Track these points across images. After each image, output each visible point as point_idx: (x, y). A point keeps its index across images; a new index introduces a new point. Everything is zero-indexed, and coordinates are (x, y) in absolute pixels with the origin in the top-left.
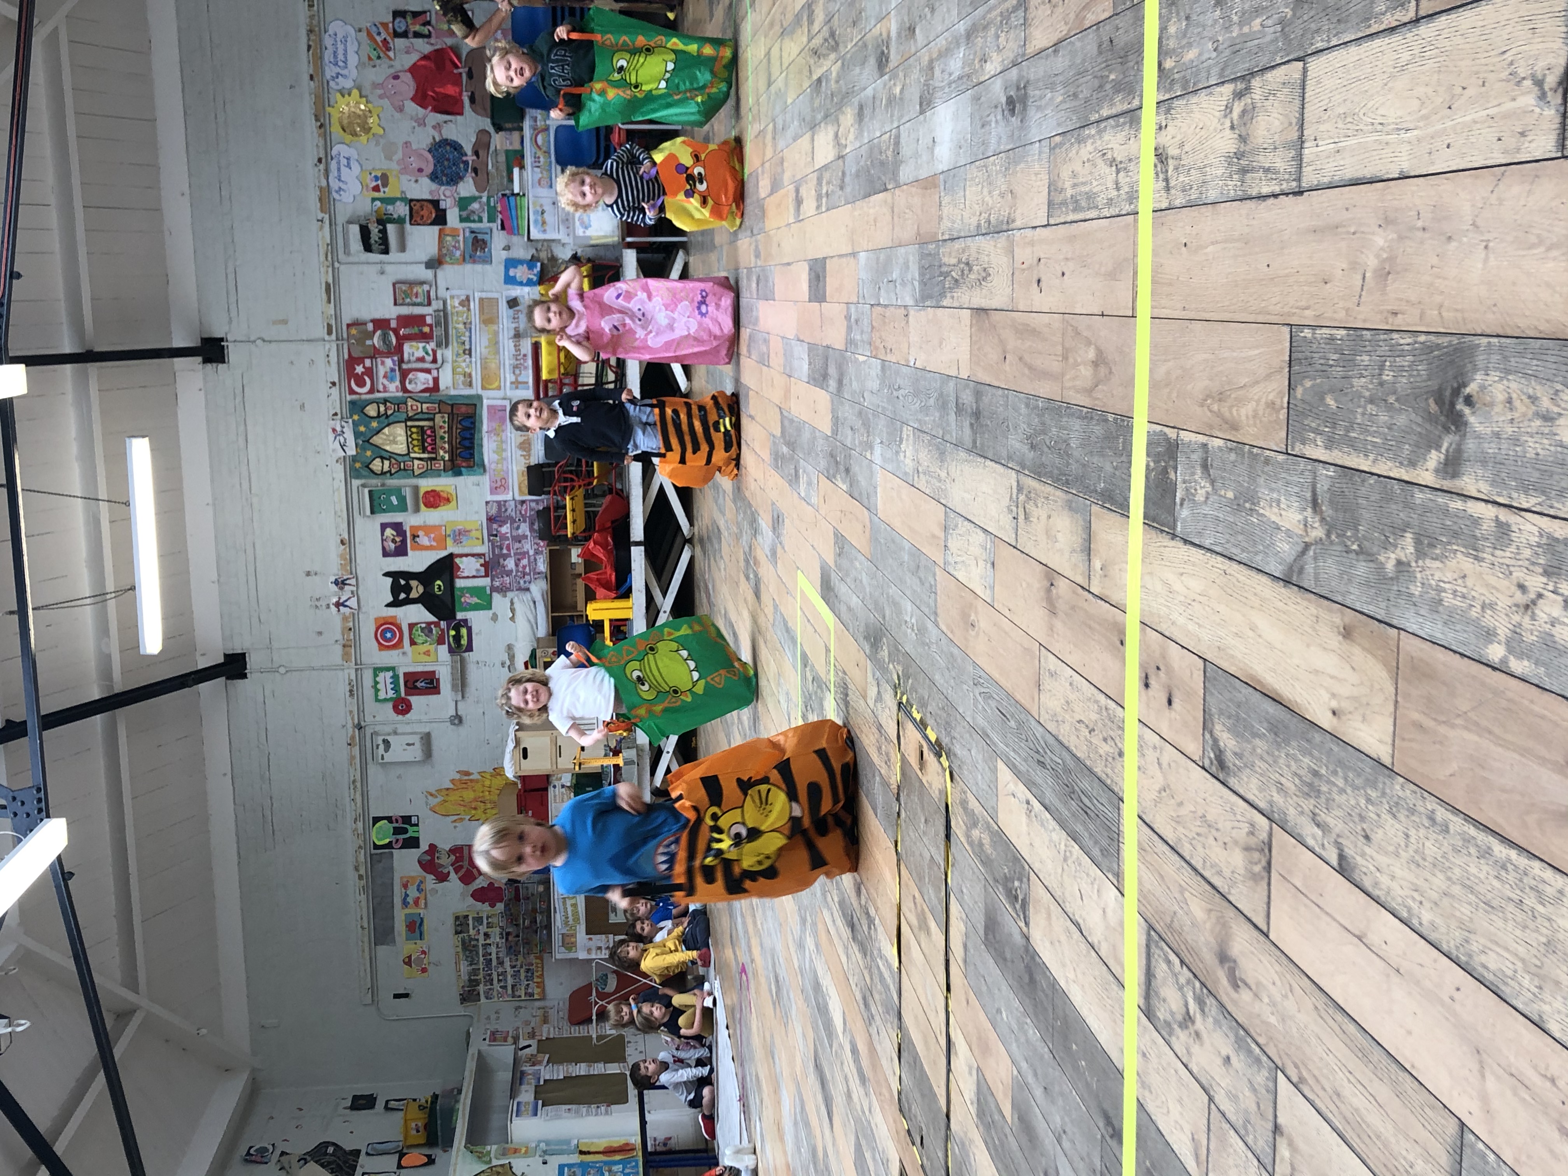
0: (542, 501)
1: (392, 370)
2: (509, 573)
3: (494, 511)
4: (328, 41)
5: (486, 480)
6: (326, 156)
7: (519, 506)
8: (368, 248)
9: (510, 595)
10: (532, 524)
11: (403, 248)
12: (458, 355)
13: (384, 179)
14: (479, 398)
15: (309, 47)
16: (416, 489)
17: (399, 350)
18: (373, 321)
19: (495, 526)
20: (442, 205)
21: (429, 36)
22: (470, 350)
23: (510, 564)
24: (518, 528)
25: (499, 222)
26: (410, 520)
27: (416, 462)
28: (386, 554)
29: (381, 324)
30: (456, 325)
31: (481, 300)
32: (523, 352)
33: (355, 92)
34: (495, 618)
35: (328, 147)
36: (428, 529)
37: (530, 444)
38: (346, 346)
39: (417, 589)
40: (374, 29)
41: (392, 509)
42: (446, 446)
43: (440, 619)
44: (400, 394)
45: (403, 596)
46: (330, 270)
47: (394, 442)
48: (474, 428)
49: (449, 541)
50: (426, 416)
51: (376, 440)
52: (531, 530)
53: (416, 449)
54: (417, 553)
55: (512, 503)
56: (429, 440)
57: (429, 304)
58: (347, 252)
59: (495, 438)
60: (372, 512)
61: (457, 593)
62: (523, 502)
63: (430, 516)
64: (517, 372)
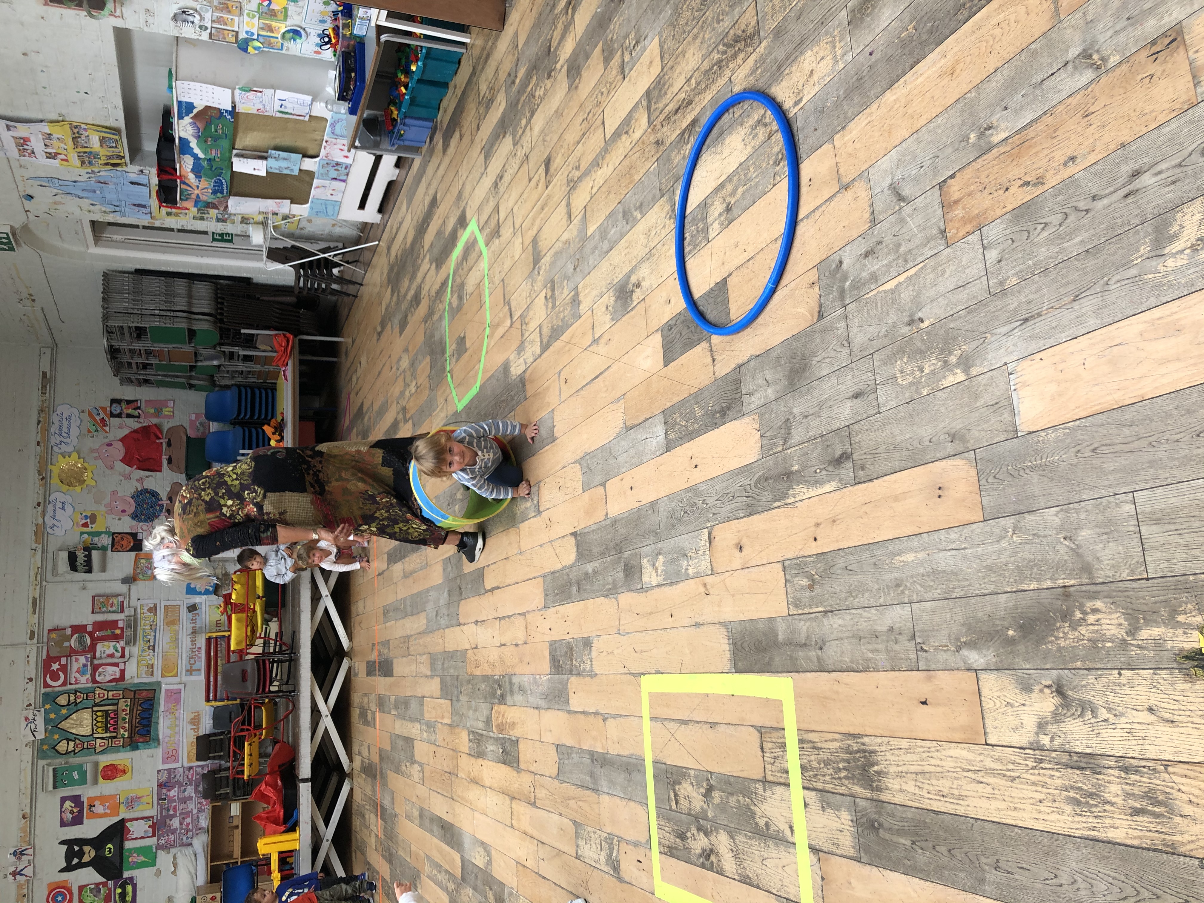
0: (208, 765)
1: (85, 666)
2: (173, 832)
3: (164, 778)
4: (55, 418)
5: (159, 752)
6: (45, 501)
7: (187, 772)
8: (73, 567)
9: (173, 851)
10: (197, 786)
11: (103, 569)
12: (143, 651)
13: (93, 518)
14: (159, 684)
15: (39, 422)
16: (96, 764)
17: (93, 649)
18: (71, 627)
19: (164, 791)
20: (140, 537)
21: (139, 417)
22: (154, 646)
23: (175, 823)
24: (185, 790)
26: (87, 792)
27: (98, 741)
28: (63, 824)
29: (78, 629)
30: (143, 625)
31: (166, 607)
32: (198, 646)
33: (75, 455)
34: (158, 873)
35: (47, 494)
36: (103, 799)
37: (199, 719)
38: (45, 649)
39: (89, 853)
40: (95, 411)
41: (73, 783)
42: (127, 725)
43: (108, 880)
44: (90, 685)
45: (76, 861)
46: (38, 587)
47: (81, 725)
48: (152, 709)
49: (122, 808)
50: (111, 702)
51: (65, 725)
52: (196, 791)
53: (100, 730)
54: (93, 821)
55: (181, 770)
57: (122, 611)
58: (54, 573)
59: (170, 716)
60: (55, 787)
61: (125, 854)
62: (190, 768)
63: (106, 788)
64: (192, 661)
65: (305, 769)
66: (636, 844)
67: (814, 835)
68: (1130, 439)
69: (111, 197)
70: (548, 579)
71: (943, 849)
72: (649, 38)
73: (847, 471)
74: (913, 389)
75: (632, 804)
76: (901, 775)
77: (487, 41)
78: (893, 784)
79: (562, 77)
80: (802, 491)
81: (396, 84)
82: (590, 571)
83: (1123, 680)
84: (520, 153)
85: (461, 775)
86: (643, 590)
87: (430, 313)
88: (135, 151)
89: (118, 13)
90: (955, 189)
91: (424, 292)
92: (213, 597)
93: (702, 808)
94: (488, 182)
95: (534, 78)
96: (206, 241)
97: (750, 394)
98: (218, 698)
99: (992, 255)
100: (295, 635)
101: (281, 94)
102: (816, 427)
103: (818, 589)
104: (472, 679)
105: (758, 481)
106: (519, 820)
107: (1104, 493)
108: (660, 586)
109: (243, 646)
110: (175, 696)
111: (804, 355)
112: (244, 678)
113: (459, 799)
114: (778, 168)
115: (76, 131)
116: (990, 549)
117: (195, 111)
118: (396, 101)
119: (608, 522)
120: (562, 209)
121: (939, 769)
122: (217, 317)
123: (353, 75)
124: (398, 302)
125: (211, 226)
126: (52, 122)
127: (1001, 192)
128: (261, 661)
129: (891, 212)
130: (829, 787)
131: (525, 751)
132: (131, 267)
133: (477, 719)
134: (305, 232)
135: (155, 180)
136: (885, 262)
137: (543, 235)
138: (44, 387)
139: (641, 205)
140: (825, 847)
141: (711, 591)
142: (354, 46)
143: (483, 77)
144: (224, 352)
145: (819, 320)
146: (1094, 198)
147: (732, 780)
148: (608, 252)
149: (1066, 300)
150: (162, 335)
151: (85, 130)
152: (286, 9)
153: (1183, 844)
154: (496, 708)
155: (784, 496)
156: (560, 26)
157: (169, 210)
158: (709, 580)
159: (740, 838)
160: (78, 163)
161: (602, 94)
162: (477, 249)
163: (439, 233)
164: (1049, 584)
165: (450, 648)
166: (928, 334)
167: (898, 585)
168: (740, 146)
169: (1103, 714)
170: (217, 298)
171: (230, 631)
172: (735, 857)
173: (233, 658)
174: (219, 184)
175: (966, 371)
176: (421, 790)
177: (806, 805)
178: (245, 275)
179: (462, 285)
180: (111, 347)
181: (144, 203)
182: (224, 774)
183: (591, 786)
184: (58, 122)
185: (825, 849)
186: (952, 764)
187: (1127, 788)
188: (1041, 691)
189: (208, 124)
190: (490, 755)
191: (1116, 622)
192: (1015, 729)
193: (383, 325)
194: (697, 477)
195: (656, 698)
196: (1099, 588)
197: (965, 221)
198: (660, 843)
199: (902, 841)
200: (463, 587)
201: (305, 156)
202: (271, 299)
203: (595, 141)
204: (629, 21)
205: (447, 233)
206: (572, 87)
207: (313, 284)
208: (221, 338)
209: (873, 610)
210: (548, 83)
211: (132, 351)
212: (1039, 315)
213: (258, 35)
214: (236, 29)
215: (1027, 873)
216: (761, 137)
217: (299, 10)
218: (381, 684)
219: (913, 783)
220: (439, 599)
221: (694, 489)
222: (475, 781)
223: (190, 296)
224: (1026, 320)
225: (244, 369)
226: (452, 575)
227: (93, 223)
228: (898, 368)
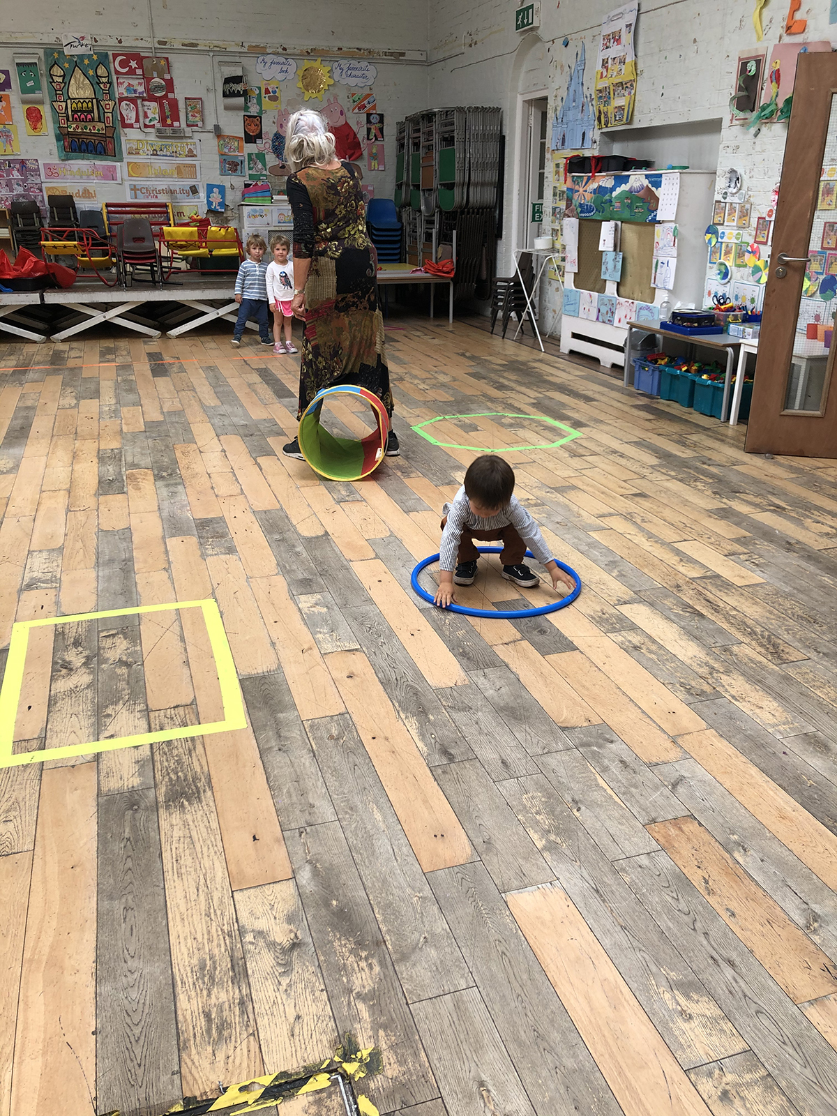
0: (45, 206)
1: (135, 91)
3: (29, 165)
4: (364, 64)
5: (55, 160)
6: (288, 55)
7: (37, 187)
8: (228, 81)
10: (23, 196)
11: (227, 108)
12: (152, 145)
13: (274, 98)
14: (121, 160)
15: (359, 49)
16: (41, 102)
17: (152, 98)
18: (172, 79)
19: (18, 166)
20: (258, 141)
21: (368, 139)
22: (157, 155)
24: (19, 185)
25: (250, 183)
26: (14, 95)
27: (64, 104)
29: (170, 85)
30: (176, 145)
31: (194, 166)
32: (159, 196)
33: (332, 82)
35: (293, 56)
36: (8, 109)
37: (89, 197)
38: (150, 55)
40: (372, 100)
41: (23, 81)
42: (80, 130)
44: (117, 96)
46: (208, 49)
47: (78, 88)
48: (96, 154)
49: (1, 127)
50: (102, 115)
51: (78, 72)
52: (19, 196)
55: (39, 181)
56: (83, 116)
57: (188, 126)
58: (221, 63)
59: (90, 170)
60: (18, 64)
62: (41, 190)
63: (19, 112)
64: (144, 191)
65: (53, 298)
66: (57, 603)
67: (111, 756)
68: (519, 979)
69: (570, 115)
70: (281, 514)
71: (129, 864)
72: (762, 574)
73: (439, 760)
74: (521, 808)
75: (94, 597)
76: (186, 824)
77: (732, 438)
78: (176, 818)
79: (715, 504)
80: (412, 724)
81: (688, 362)
82: (298, 550)
83: (318, 993)
84: (646, 472)
85: (78, 443)
86: (292, 596)
87: (492, 400)
88: (612, 137)
89: (735, 122)
90: (690, 827)
91: (509, 393)
92: (205, 210)
93: (108, 659)
94: (616, 445)
95: (711, 481)
96: (533, 198)
97: (485, 676)
98: (110, 215)
99: (644, 861)
100: (178, 285)
101: (673, 263)
102: (470, 732)
103: (331, 743)
104: (170, 449)
105: (412, 687)
106: (50, 498)
107: (470, 964)
108: (300, 610)
109: (167, 238)
110: (110, 175)
111: (528, 717)
112: (136, 240)
113: (54, 442)
114: (678, 685)
115: (628, 85)
116: (401, 880)
117: (654, 189)
118: (673, 362)
119: (345, 563)
120: (606, 510)
121: (200, 855)
122: (465, 209)
123: (696, 325)
124: (495, 371)
125: (548, 202)
126: (635, 64)
127: (696, 863)
128: (153, 255)
129: (662, 779)
130: (158, 765)
131: (115, 500)
132: (506, 132)
133: (134, 456)
134: (547, 286)
135: (588, 154)
136: (620, 777)
137: (580, 494)
138: (392, 54)
139: (624, 576)
140: (104, 766)
141: (306, 654)
142: (719, 325)
143: (704, 437)
144: (434, 215)
145: (560, 727)
146: (706, 934)
147: (142, 683)
148: (578, 550)
149: (620, 920)
150: (447, 161)
151: (630, 93)
152: (745, 266)
153: (190, 1056)
154: (149, 472)
155: (405, 710)
156: (758, 500)
157: (562, 166)
158: (316, 652)
159: (90, 693)
160: (600, 87)
161: (709, 538)
162: (556, 438)
163: (563, 405)
164: (384, 929)
165: (194, 428)
166: (569, 816)
167: (351, 809)
168: (690, 654)
169: (285, 981)
170: (483, 208)
171: (175, 226)
172: (71, 690)
173: (155, 228)
174: (590, 210)
175: (545, 848)
176: (52, 407)
177: (136, 747)
178: (504, 233)
179: (523, 427)
180: (434, 114)
181: (566, 144)
182: (37, 221)
183: (101, 561)
184: (636, 70)
185: (101, 766)
186: (207, 866)
187: (226, 1006)
188: (291, 931)
189: (643, 200)
190: (103, 469)
191: (366, 984)
192: (251, 913)
193: (472, 358)
194: (404, 636)
195: (197, 614)
196: (390, 968)
197: (667, 837)
198: (65, 624)
199: (127, 830)
200: (254, 438)
201: (618, 284)
202: (484, 256)
203: (669, 535)
204: (773, 557)
205: (564, 411)
206: (710, 513)
207: (501, 294)
208: (446, 212)
209: (324, 790)
210: (709, 493)
211: (430, 133)
212: (604, 901)
213: (722, 243)
214: (725, 224)
215: (128, 933)
216: (700, 671)
217: (745, 278)
218: (143, 367)
219: (182, 835)
220: (236, 416)
221: (391, 634)
222: (75, 456)
223: (483, 184)
224: (597, 891)
225: (418, 234)
226: (261, 427)
227: (546, 99)
228: (535, 794)
